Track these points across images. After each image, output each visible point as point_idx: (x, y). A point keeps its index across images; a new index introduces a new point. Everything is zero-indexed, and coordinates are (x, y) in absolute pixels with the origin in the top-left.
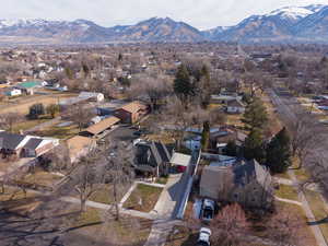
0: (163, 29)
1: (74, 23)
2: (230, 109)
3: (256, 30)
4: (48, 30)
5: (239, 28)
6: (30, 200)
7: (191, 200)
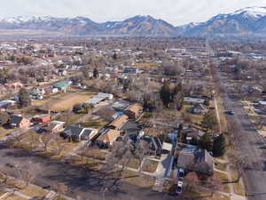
0: (145, 25)
1: (75, 20)
2: (195, 110)
3: (222, 26)
4: (54, 25)
5: (207, 25)
6: (96, 164)
7: (173, 169)
